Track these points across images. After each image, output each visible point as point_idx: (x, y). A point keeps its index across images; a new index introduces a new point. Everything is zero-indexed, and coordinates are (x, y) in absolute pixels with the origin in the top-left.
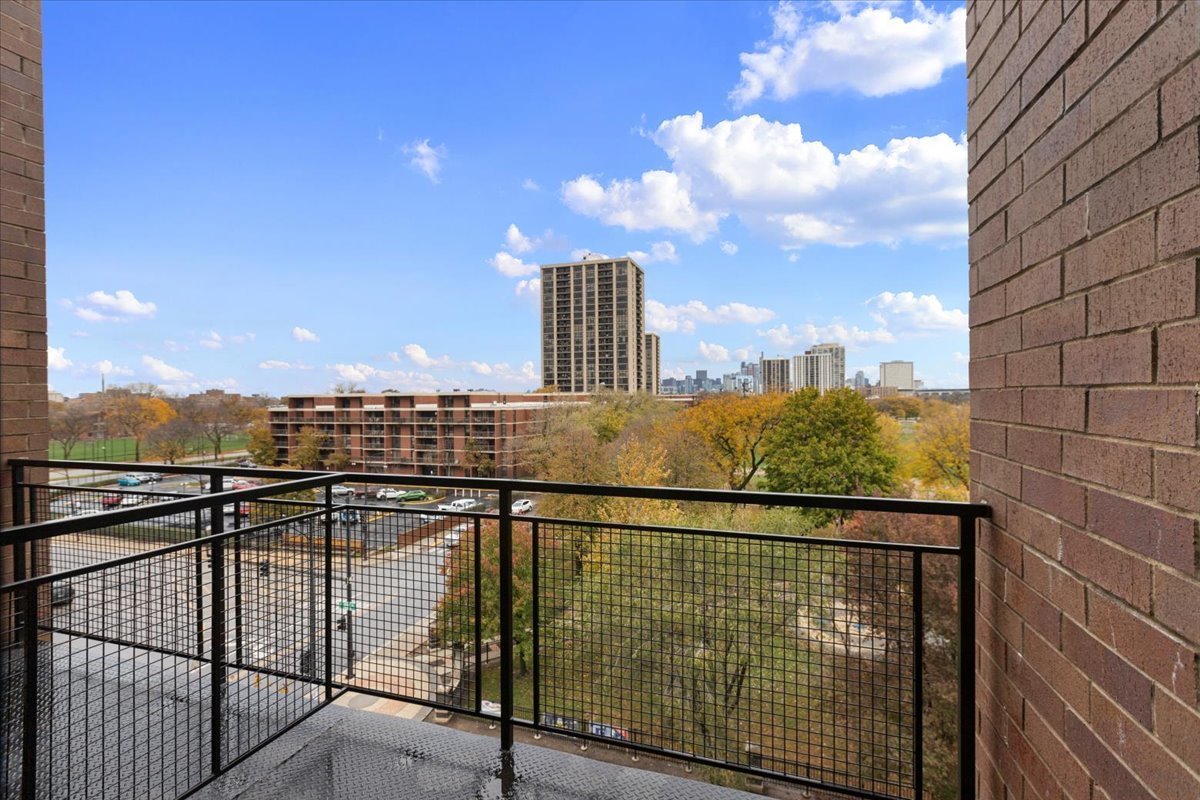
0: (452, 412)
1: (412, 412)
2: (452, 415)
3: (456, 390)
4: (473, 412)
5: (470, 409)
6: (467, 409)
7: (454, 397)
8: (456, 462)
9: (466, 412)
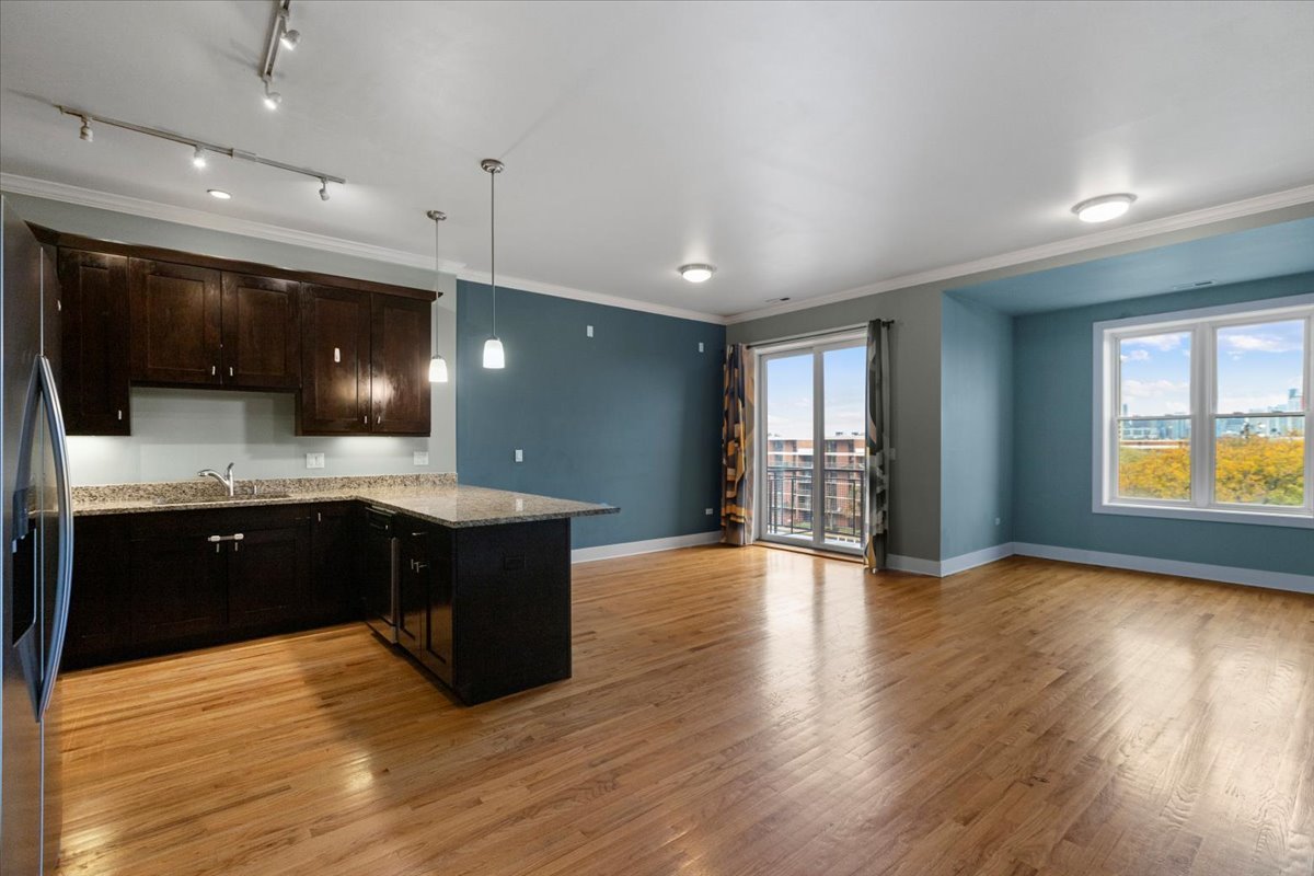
0: (835, 457)
1: (794, 456)
2: (834, 461)
3: (838, 434)
4: (858, 457)
5: (855, 455)
6: (851, 454)
7: (836, 441)
8: (839, 510)
9: (850, 457)
